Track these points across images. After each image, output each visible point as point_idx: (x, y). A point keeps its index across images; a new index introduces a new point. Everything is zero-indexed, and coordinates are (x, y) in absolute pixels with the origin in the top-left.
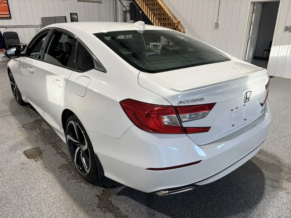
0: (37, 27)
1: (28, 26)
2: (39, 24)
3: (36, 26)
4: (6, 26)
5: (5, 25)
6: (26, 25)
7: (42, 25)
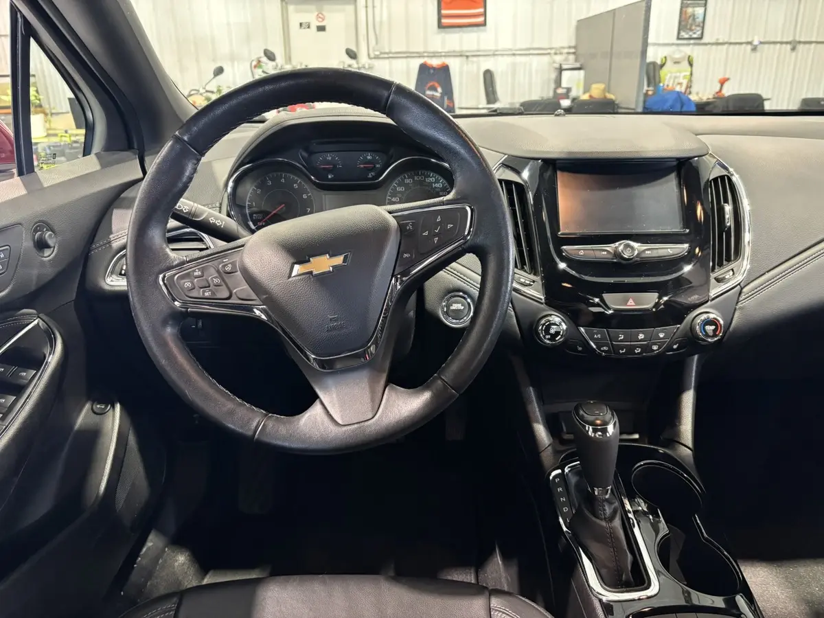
0: (556, 54)
1: (531, 52)
2: (566, 44)
3: (553, 51)
4: (467, 51)
5: (465, 48)
6: (524, 47)
7: (575, 47)
